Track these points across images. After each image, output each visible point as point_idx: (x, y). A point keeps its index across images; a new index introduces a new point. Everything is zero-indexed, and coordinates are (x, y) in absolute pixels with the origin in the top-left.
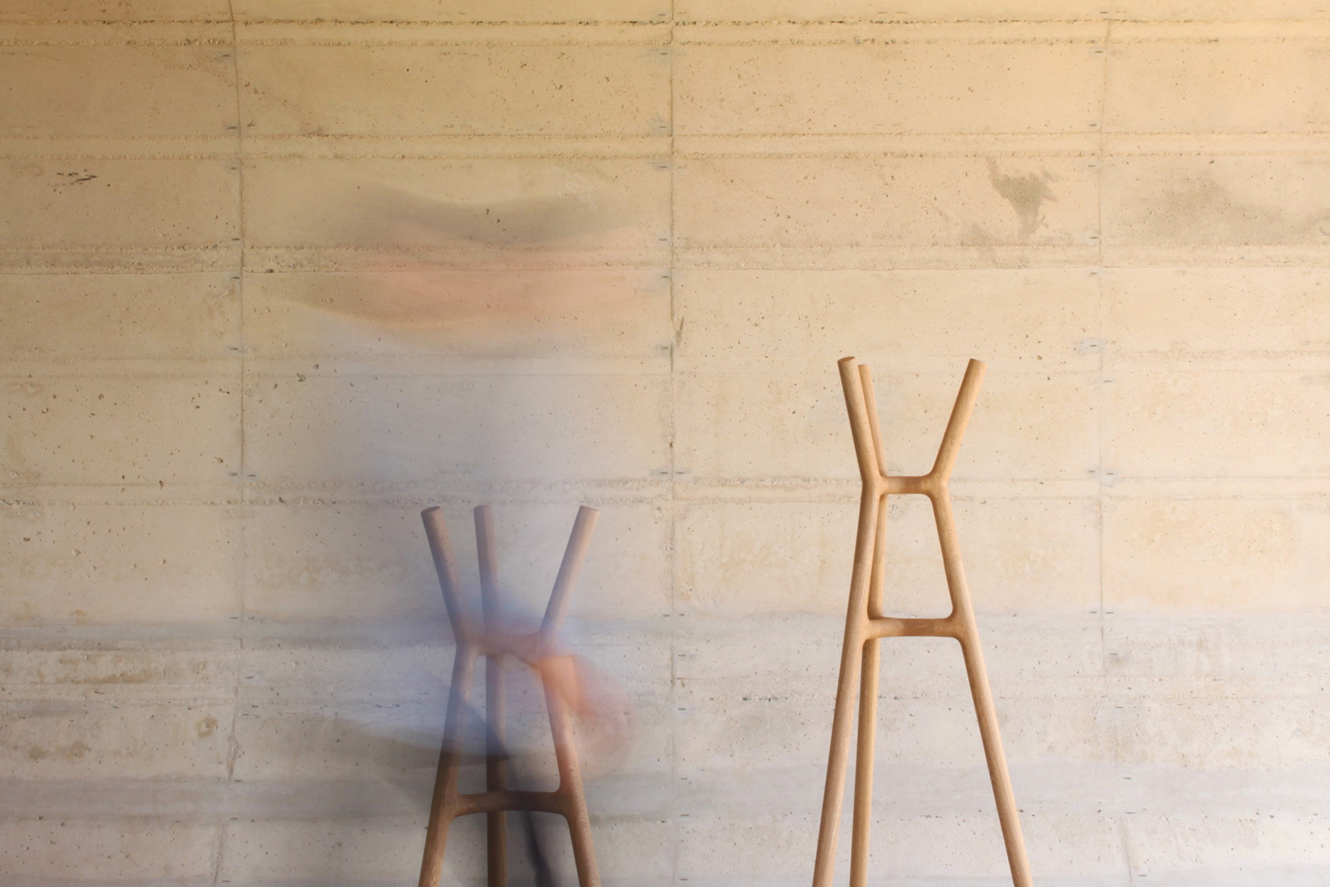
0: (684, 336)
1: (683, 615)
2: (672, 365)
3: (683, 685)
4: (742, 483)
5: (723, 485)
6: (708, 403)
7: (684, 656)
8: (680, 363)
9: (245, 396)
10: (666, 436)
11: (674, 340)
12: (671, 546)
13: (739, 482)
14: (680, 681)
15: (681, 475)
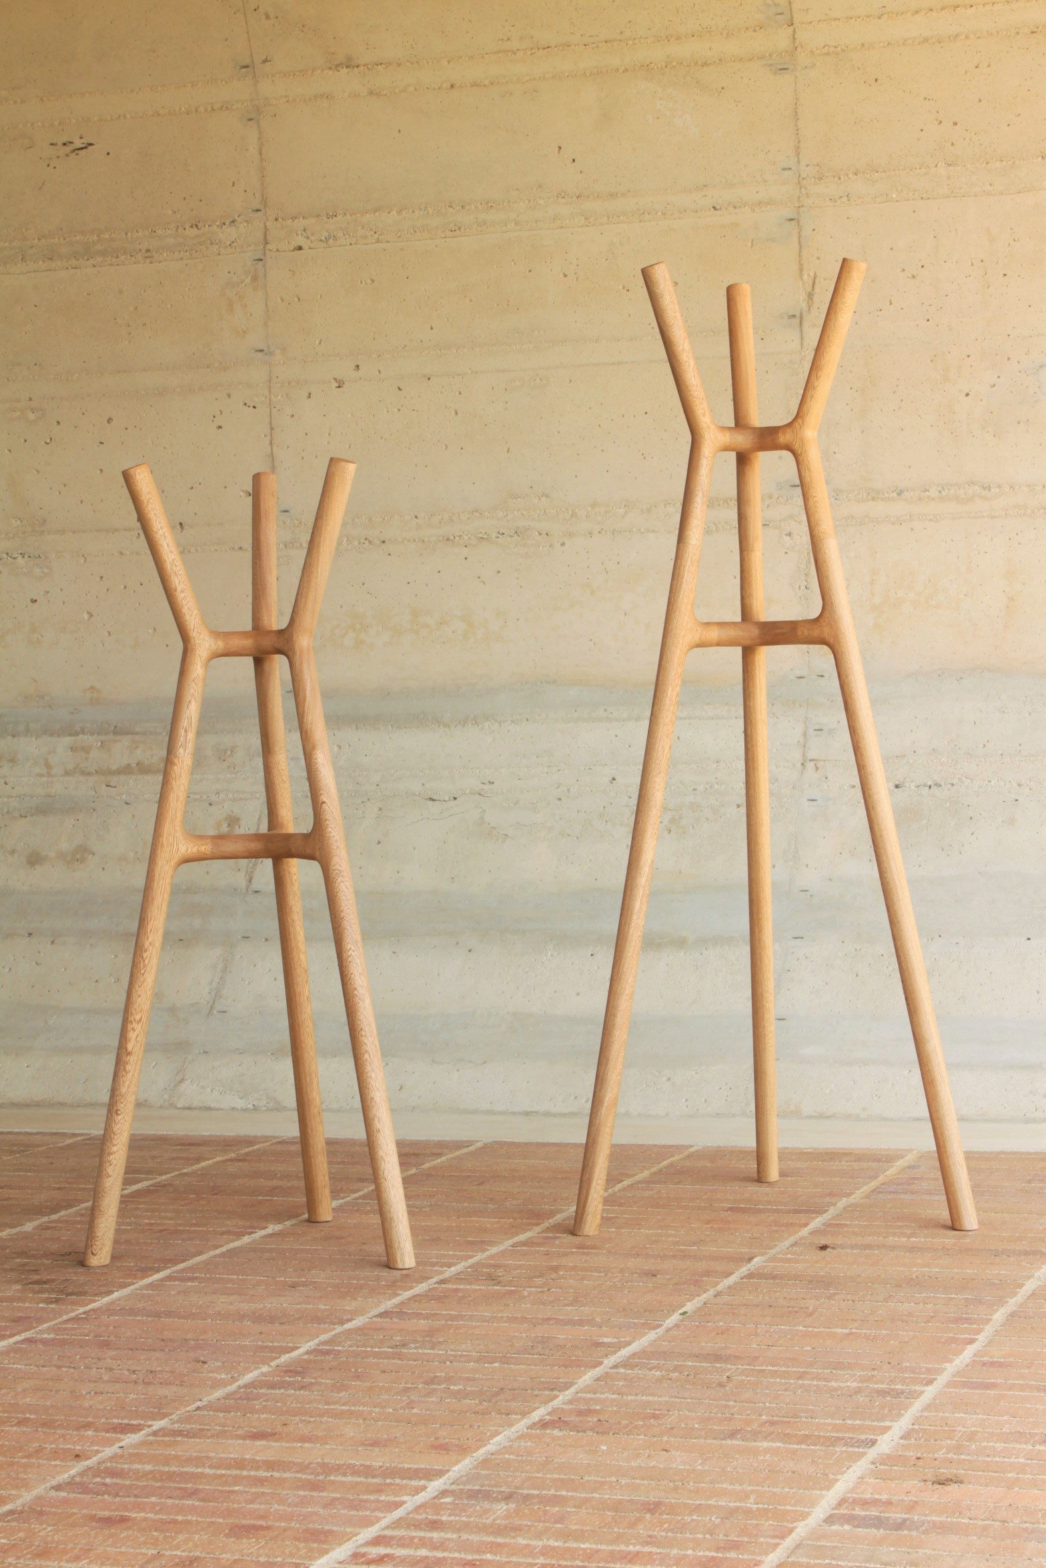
0: (816, 298)
1: (822, 676)
2: (802, 338)
3: (817, 769)
4: (899, 495)
5: (873, 499)
7: (821, 730)
8: (812, 336)
9: (274, 411)
11: (804, 305)
12: (805, 583)
13: (895, 494)
14: (812, 763)
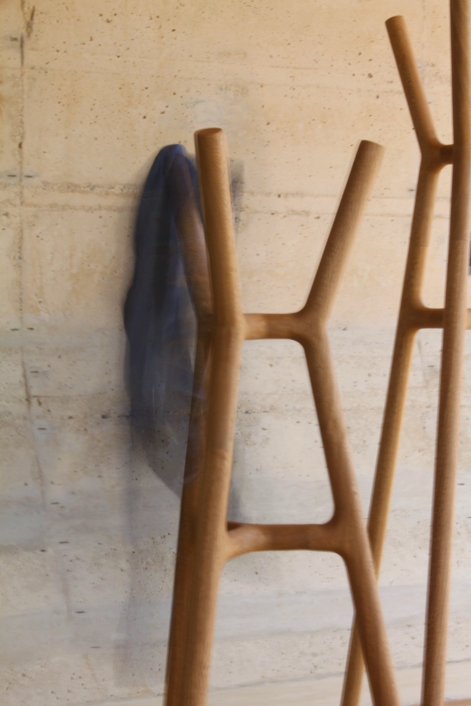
0: (35, 27)
1: (32, 329)
2: (22, 58)
3: (40, 403)
4: (92, 189)
5: (72, 191)
6: (59, 103)
7: (37, 372)
8: (29, 55)
10: (15, 136)
11: (24, 31)
13: (88, 189)
14: (35, 399)
15: (30, 179)
